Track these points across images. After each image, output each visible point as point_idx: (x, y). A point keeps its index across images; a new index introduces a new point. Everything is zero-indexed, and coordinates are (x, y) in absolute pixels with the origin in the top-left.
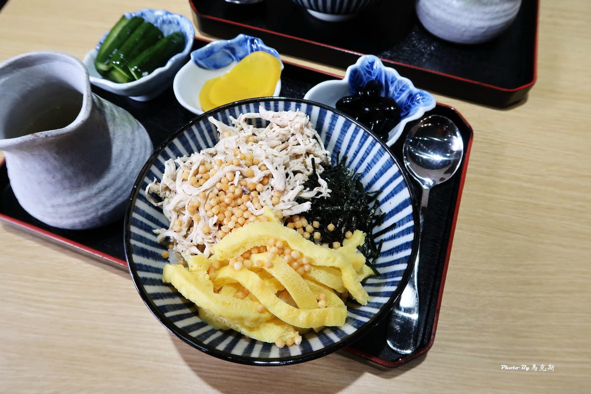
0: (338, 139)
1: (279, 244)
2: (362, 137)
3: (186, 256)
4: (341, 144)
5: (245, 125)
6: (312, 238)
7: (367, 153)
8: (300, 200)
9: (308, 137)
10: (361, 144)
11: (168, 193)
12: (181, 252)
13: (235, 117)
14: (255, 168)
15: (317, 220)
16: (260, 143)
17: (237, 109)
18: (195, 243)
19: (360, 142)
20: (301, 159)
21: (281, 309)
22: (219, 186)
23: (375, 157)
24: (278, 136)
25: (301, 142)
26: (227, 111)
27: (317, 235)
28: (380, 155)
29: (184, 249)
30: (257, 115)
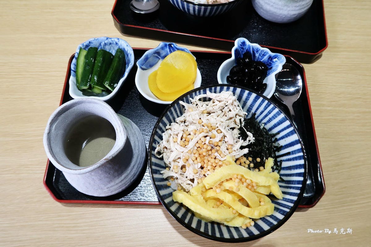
0: (251, 105)
1: (239, 177)
2: (267, 105)
3: (185, 186)
4: (252, 107)
5: (199, 103)
6: (249, 168)
7: (269, 113)
8: (242, 148)
9: (235, 106)
10: (265, 108)
11: (165, 150)
12: (181, 184)
13: (193, 98)
14: (214, 132)
15: (250, 157)
16: (212, 114)
17: (194, 94)
18: (189, 178)
19: (265, 107)
20: (233, 120)
21: (245, 211)
22: (198, 145)
23: (274, 115)
24: (219, 108)
25: (232, 110)
26: (189, 96)
27: (252, 165)
28: (278, 114)
29: (183, 182)
30: (205, 96)
